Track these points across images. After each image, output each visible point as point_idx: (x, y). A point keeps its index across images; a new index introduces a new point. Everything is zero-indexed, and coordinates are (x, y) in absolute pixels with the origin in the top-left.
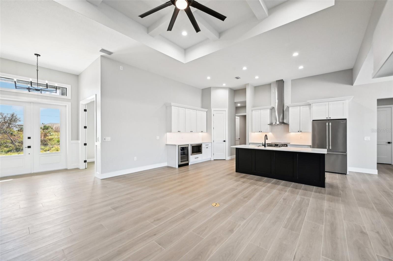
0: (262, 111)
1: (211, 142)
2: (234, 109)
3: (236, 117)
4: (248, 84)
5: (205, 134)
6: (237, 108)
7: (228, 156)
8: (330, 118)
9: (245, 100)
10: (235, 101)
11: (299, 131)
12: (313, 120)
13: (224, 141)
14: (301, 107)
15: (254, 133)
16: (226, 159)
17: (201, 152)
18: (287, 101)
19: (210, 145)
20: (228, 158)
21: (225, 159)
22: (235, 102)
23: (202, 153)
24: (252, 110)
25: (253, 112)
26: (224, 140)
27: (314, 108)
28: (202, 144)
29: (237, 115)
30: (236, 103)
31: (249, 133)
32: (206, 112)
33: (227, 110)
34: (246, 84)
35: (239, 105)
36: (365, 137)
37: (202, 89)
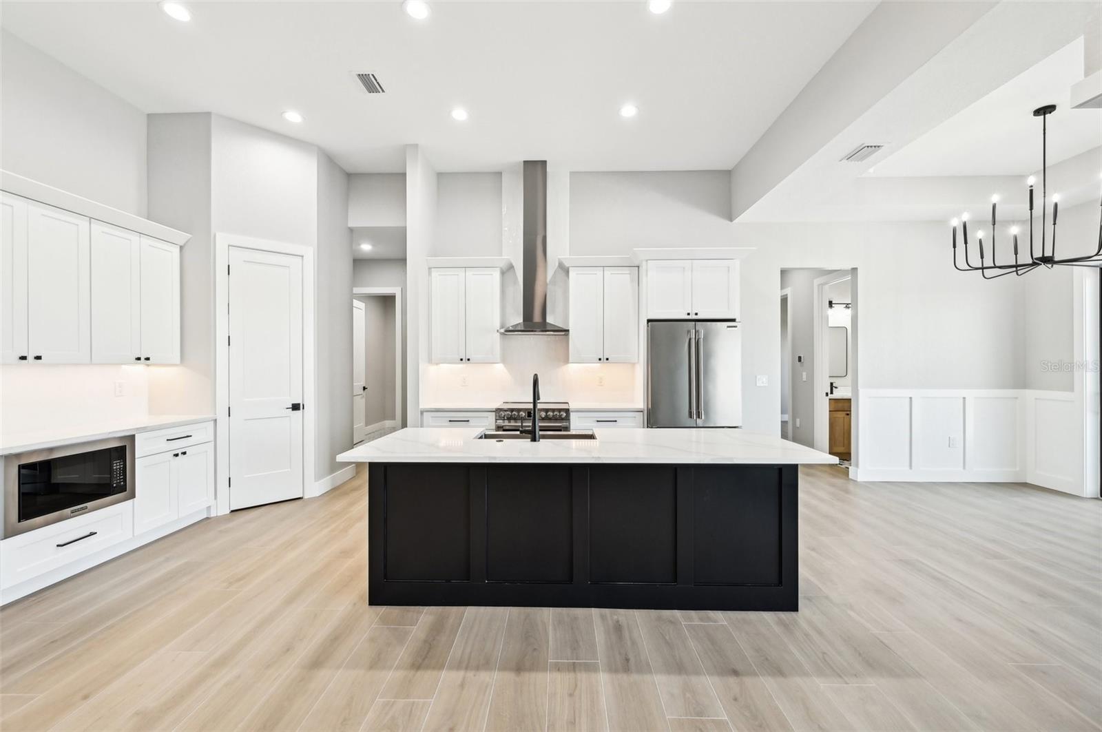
0: (470, 273)
1: (212, 416)
2: (345, 266)
3: (356, 303)
4: (416, 146)
5: (168, 375)
6: (359, 263)
7: (318, 477)
8: (696, 314)
9: (402, 225)
10: (352, 223)
11: (600, 359)
12: (649, 321)
13: (296, 407)
14: (608, 272)
15: (437, 364)
16: (306, 497)
17: (123, 489)
18: (558, 246)
19: (202, 434)
20: (316, 488)
21: (301, 496)
22: (351, 225)
23: (133, 496)
24: (430, 268)
25: (435, 273)
26: (296, 402)
27: (653, 277)
28: (132, 438)
29: (357, 290)
30: (353, 234)
31: (421, 367)
32: (177, 250)
33: (310, 253)
34: (407, 145)
35: (366, 248)
36: (758, 377)
37: (149, 116)
